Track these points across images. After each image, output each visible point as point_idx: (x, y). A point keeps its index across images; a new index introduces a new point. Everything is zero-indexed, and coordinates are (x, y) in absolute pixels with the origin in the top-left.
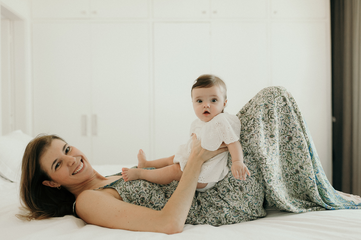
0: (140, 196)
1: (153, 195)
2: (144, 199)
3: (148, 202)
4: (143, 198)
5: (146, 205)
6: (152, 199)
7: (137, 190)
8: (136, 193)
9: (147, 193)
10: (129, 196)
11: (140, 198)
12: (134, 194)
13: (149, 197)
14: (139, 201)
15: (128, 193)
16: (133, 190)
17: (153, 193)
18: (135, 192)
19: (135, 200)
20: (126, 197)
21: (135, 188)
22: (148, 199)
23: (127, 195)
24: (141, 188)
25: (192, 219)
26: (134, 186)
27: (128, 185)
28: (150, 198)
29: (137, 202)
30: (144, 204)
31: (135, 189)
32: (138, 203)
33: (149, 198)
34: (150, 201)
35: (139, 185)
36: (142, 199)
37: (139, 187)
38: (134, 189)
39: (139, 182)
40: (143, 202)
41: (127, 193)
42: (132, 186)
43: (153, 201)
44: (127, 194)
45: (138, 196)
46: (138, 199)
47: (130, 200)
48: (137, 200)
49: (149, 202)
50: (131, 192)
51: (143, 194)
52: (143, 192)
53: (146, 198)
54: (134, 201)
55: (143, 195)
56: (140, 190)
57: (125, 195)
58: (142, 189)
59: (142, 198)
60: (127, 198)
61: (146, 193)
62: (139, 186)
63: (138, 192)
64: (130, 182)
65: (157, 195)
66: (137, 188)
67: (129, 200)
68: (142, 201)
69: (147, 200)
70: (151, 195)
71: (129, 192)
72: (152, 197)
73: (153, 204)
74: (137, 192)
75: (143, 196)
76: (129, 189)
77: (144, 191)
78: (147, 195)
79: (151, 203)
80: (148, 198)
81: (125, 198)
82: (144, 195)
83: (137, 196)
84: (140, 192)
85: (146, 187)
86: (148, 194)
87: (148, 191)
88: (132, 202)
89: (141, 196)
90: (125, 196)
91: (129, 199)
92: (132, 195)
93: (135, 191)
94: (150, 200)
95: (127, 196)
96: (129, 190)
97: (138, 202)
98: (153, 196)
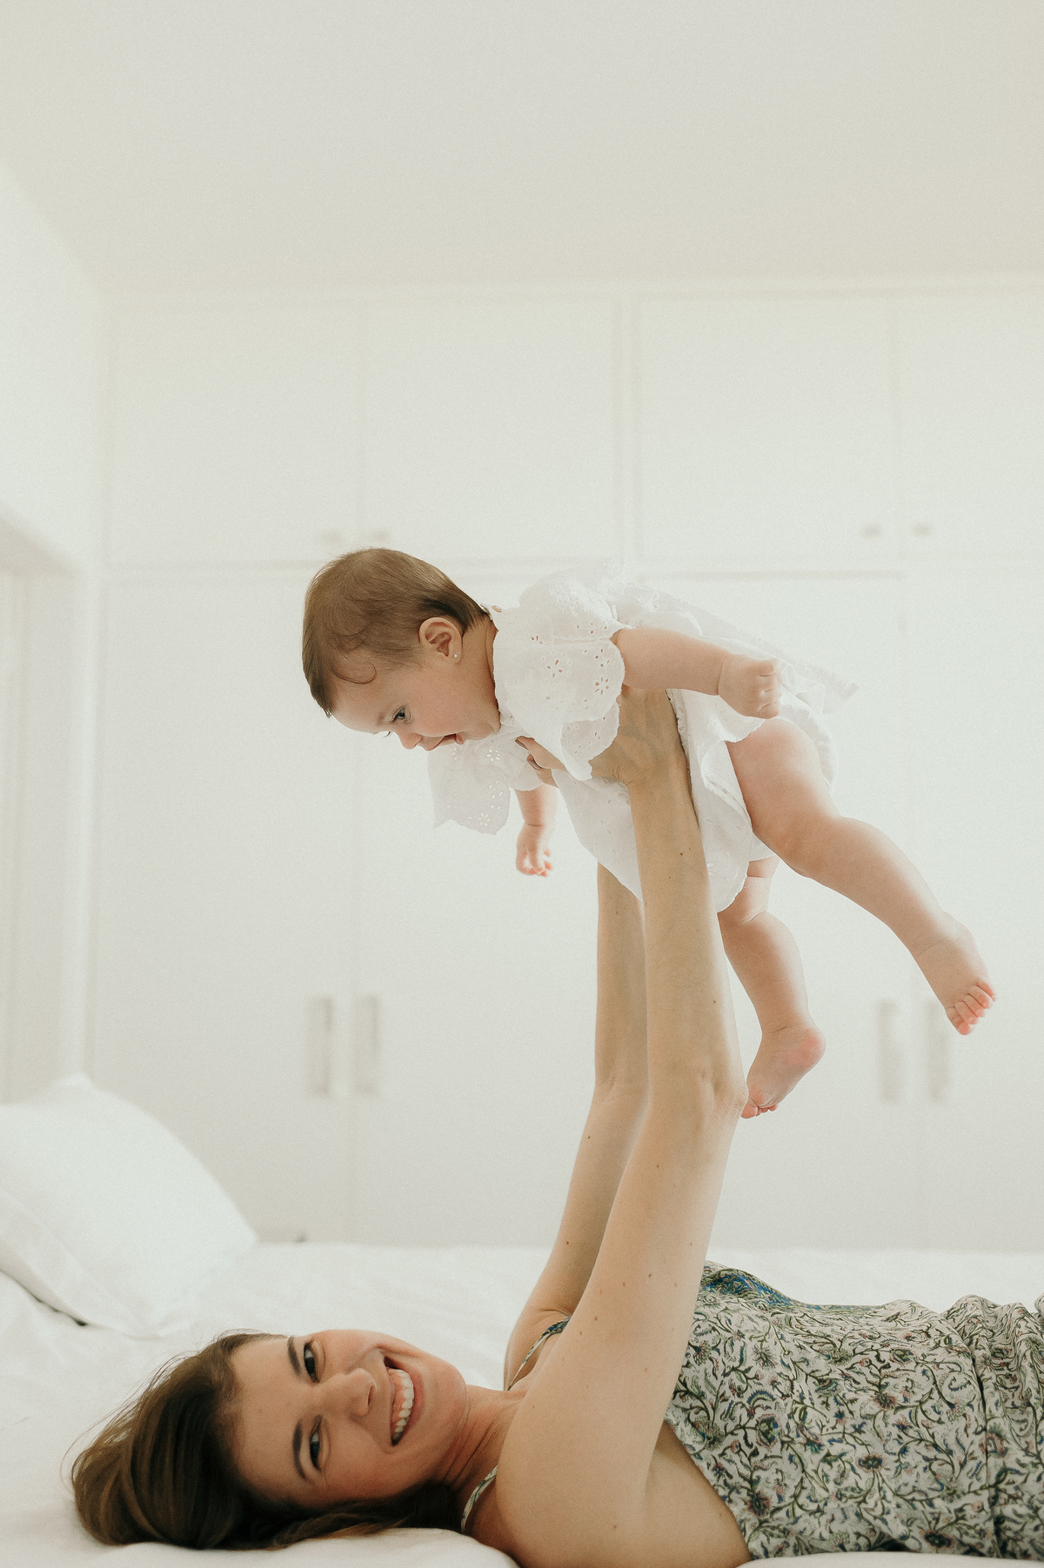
0: (751, 1414)
1: (807, 1402)
2: (776, 1425)
3: (793, 1435)
4: (771, 1422)
5: (786, 1454)
6: (807, 1420)
7: (738, 1383)
8: (732, 1398)
9: (784, 1396)
10: (703, 1413)
11: (752, 1423)
12: (723, 1407)
13: (793, 1413)
14: (753, 1437)
15: (698, 1403)
16: (716, 1384)
17: (806, 1395)
18: (729, 1393)
19: (732, 1433)
20: (688, 1419)
21: (725, 1375)
22: (792, 1424)
23: (692, 1412)
24: (751, 1374)
25: (1036, 1510)
26: (721, 1367)
27: (692, 1361)
28: (803, 1419)
29: (742, 1442)
30: (776, 1448)
31: (727, 1379)
32: (750, 1446)
33: (796, 1416)
34: (805, 1432)
35: (738, 1358)
36: (764, 1427)
37: (742, 1368)
38: (720, 1378)
39: (738, 1344)
40: (771, 1440)
41: (690, 1402)
42: (708, 1365)
43: (816, 1430)
44: (692, 1408)
45: (745, 1413)
46: (744, 1428)
47: (710, 1434)
48: (741, 1433)
49: (798, 1436)
50: (710, 1397)
51: (765, 1404)
52: (762, 1392)
53: (782, 1419)
54: (729, 1440)
55: (768, 1407)
56: (748, 1385)
57: (684, 1410)
58: (756, 1377)
59: (763, 1421)
60: (694, 1425)
61: (775, 1393)
62: (742, 1361)
63: (739, 1392)
64: (695, 1348)
65: (826, 1404)
66: (733, 1375)
67: (703, 1435)
68: (765, 1434)
69: (788, 1426)
70: (802, 1403)
71: (703, 1394)
72: (806, 1413)
73: (820, 1445)
74: (739, 1396)
75: (768, 1411)
76: (701, 1382)
77: (769, 1389)
78: (782, 1402)
79: (809, 1443)
80: (791, 1416)
81: (682, 1425)
82: (772, 1404)
83: (741, 1413)
84: (753, 1396)
85: (773, 1365)
86: (789, 1400)
87: (784, 1386)
88: (720, 1442)
89: (759, 1413)
90: (684, 1416)
91: (702, 1429)
92: (714, 1409)
93: (726, 1388)
94: (801, 1428)
95: (693, 1417)
96: (698, 1388)
97: (746, 1442)
98: (808, 1410)
